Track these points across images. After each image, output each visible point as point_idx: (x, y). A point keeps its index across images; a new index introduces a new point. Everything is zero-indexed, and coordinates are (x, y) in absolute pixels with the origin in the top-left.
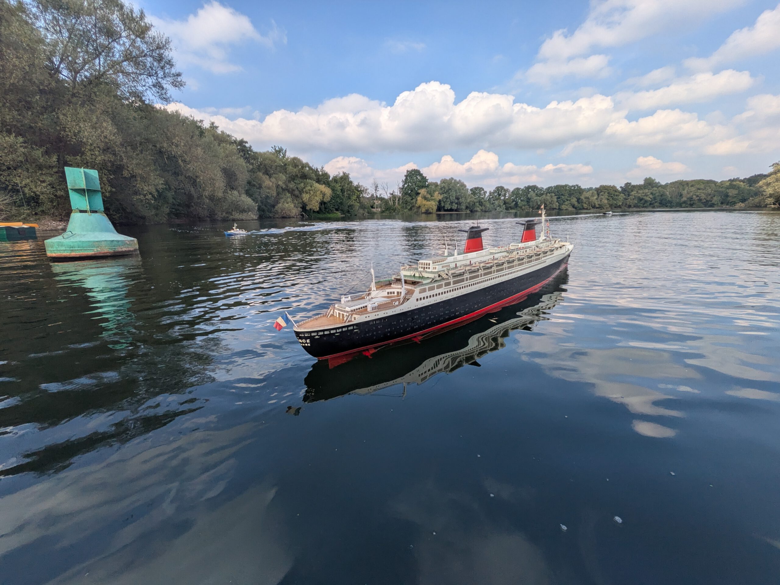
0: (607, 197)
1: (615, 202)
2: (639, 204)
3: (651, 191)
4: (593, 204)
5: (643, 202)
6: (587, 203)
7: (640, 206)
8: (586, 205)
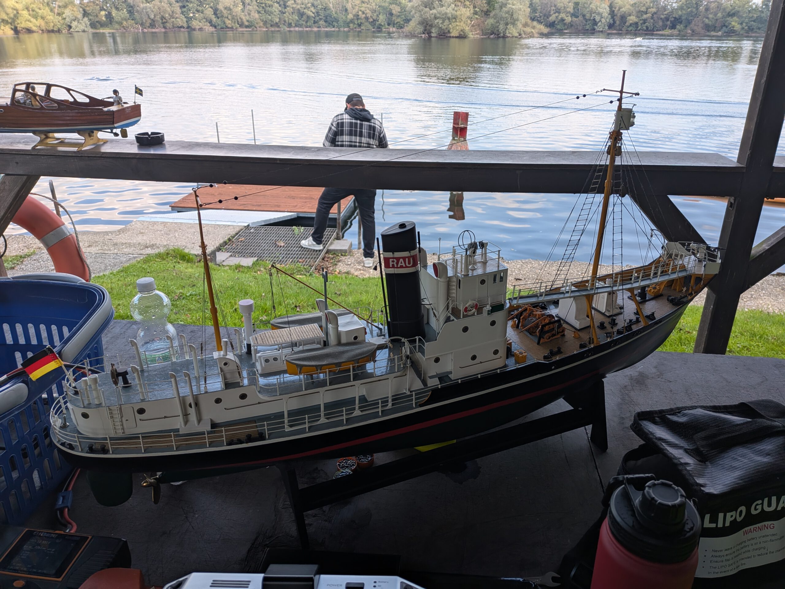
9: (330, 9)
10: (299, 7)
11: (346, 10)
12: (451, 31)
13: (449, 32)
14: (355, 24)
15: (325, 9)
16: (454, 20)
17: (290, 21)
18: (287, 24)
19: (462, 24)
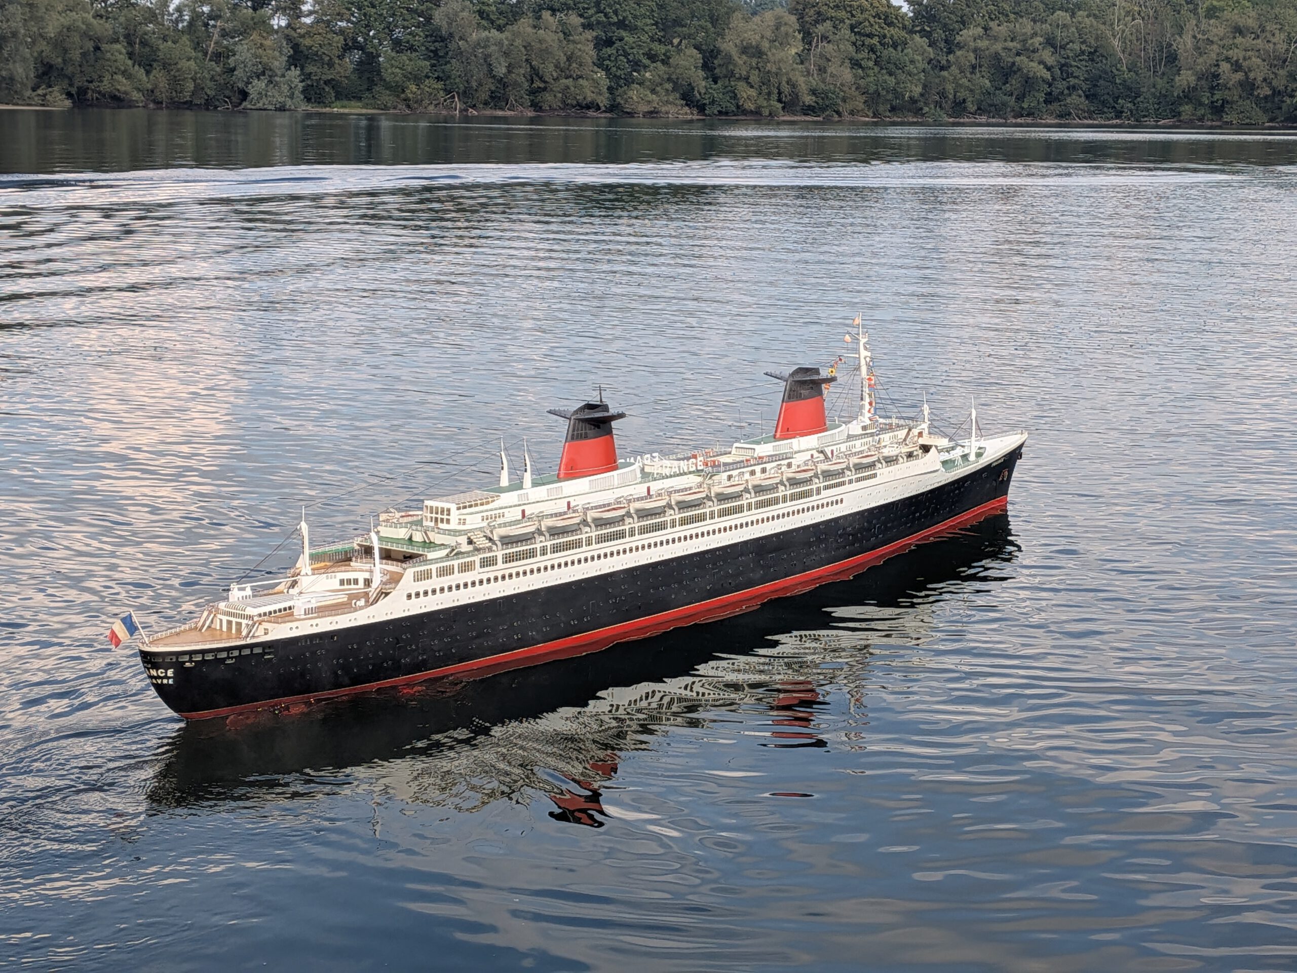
0: (851, 49)
1: (891, 81)
2: (1000, 98)
3: (1046, 27)
4: (786, 89)
5: (1015, 82)
6: (754, 78)
7: (1004, 104)
8: (753, 93)
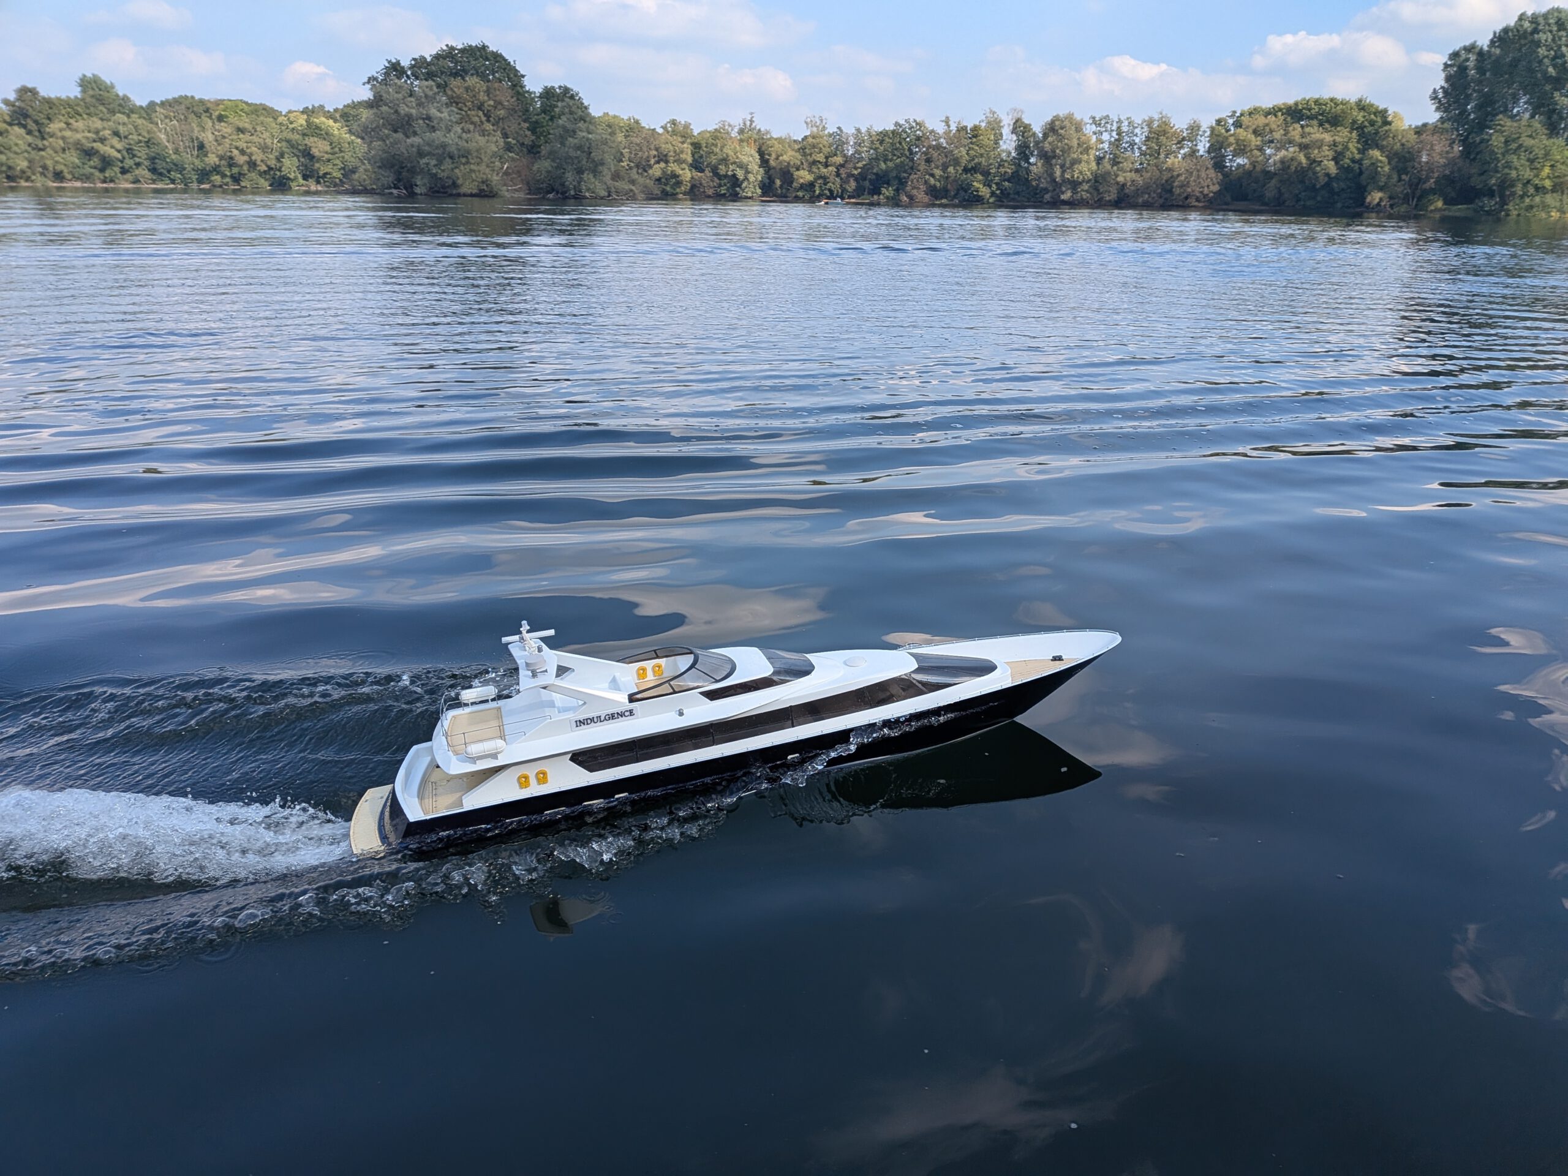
9: (158, 144)
10: (79, 136)
11: (201, 147)
12: (460, 182)
13: (455, 185)
14: (226, 176)
15: (148, 143)
16: (464, 160)
17: (59, 168)
18: (50, 175)
19: (483, 167)
